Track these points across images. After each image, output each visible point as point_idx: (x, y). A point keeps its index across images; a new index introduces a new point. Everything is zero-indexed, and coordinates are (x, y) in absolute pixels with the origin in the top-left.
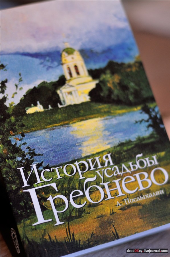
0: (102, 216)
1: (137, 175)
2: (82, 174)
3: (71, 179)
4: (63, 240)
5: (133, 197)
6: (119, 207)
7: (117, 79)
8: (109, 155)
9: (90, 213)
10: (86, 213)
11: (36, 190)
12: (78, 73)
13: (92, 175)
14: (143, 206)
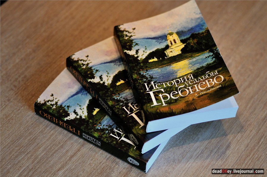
0: (188, 101)
1: (207, 81)
2: (177, 84)
3: (171, 87)
4: (167, 112)
5: (204, 91)
6: (197, 96)
7: (195, 41)
8: (191, 75)
9: (181, 100)
10: (179, 101)
11: (153, 92)
12: (175, 42)
13: (183, 85)
14: (210, 94)
